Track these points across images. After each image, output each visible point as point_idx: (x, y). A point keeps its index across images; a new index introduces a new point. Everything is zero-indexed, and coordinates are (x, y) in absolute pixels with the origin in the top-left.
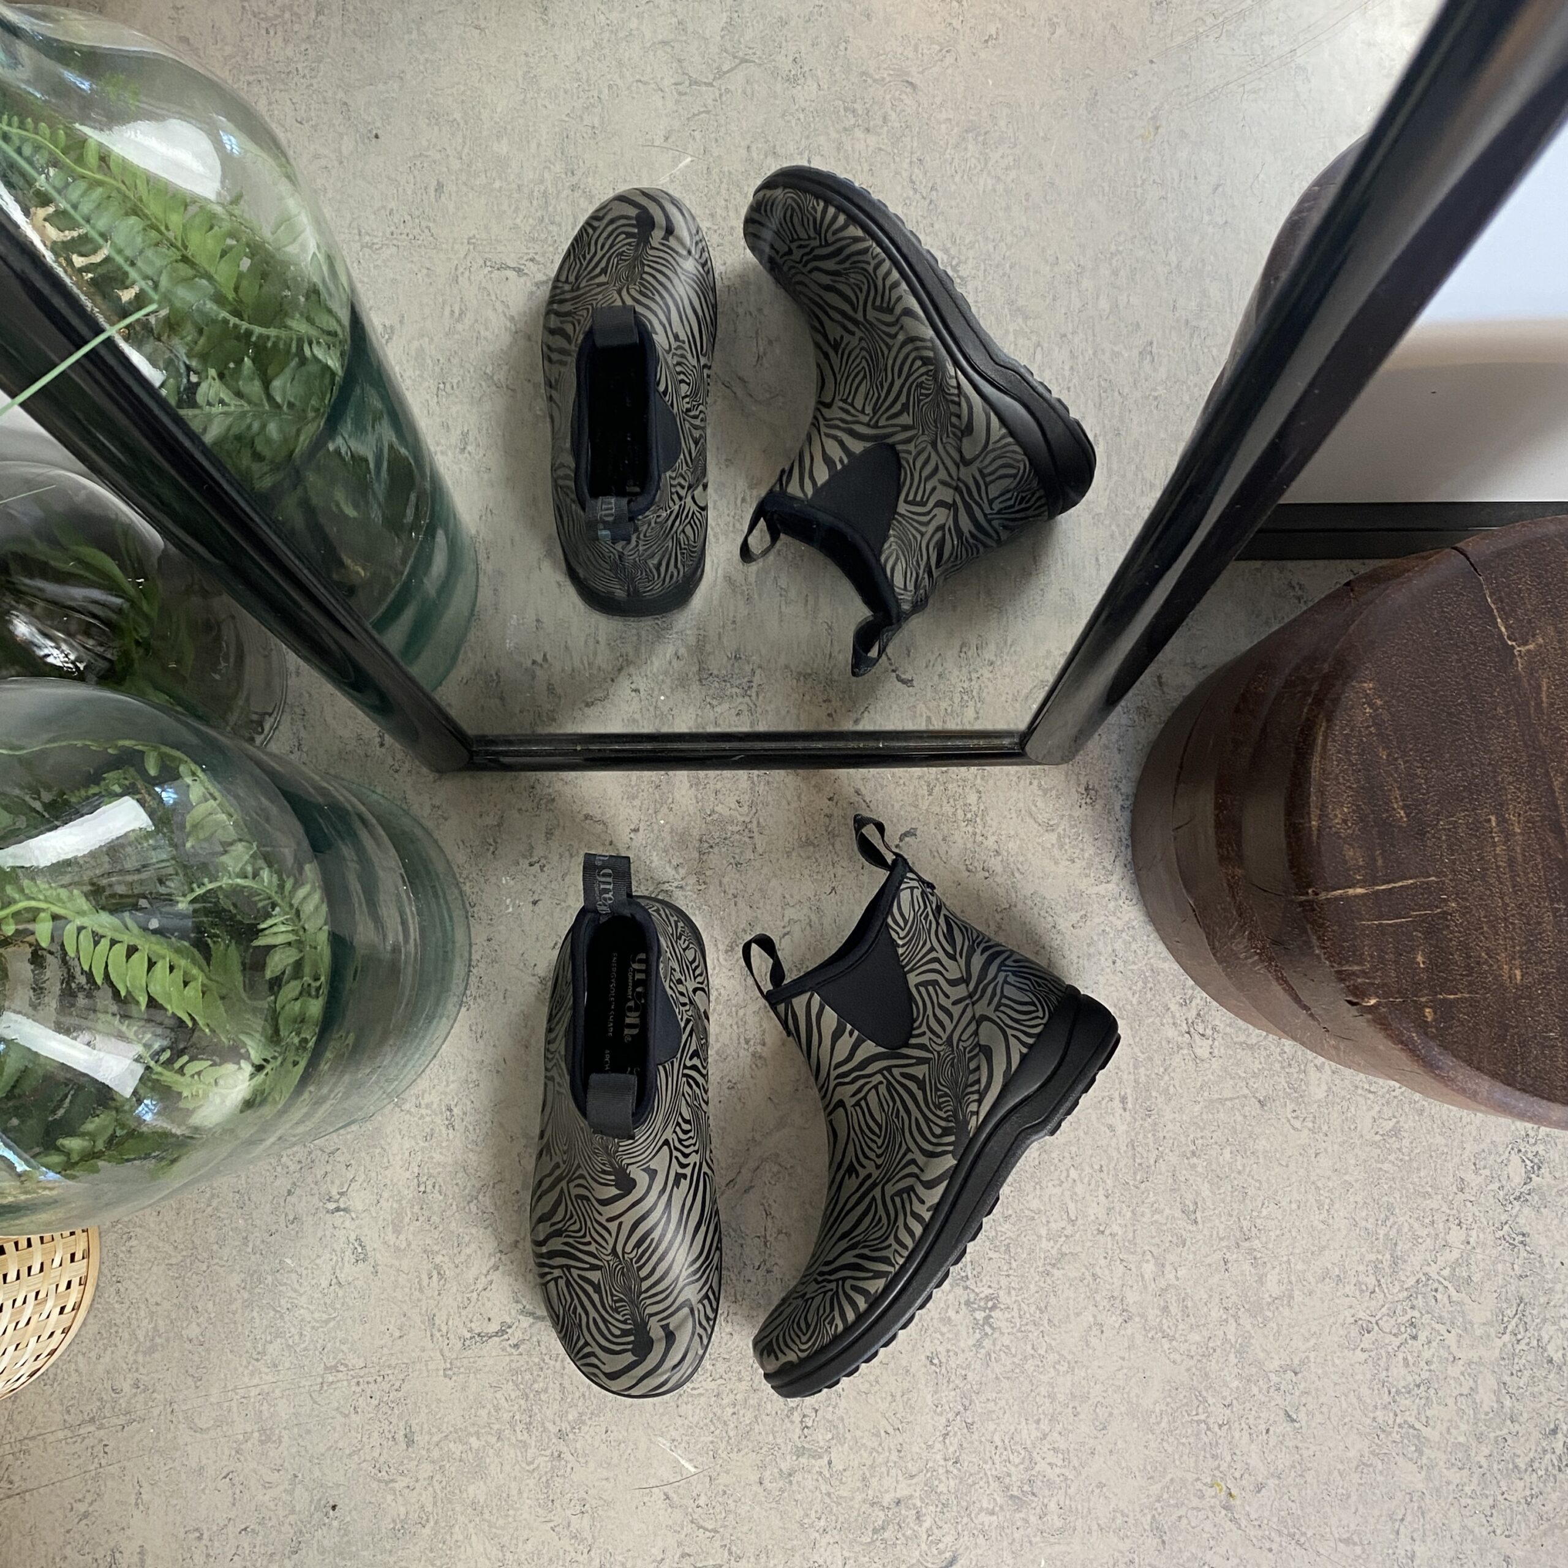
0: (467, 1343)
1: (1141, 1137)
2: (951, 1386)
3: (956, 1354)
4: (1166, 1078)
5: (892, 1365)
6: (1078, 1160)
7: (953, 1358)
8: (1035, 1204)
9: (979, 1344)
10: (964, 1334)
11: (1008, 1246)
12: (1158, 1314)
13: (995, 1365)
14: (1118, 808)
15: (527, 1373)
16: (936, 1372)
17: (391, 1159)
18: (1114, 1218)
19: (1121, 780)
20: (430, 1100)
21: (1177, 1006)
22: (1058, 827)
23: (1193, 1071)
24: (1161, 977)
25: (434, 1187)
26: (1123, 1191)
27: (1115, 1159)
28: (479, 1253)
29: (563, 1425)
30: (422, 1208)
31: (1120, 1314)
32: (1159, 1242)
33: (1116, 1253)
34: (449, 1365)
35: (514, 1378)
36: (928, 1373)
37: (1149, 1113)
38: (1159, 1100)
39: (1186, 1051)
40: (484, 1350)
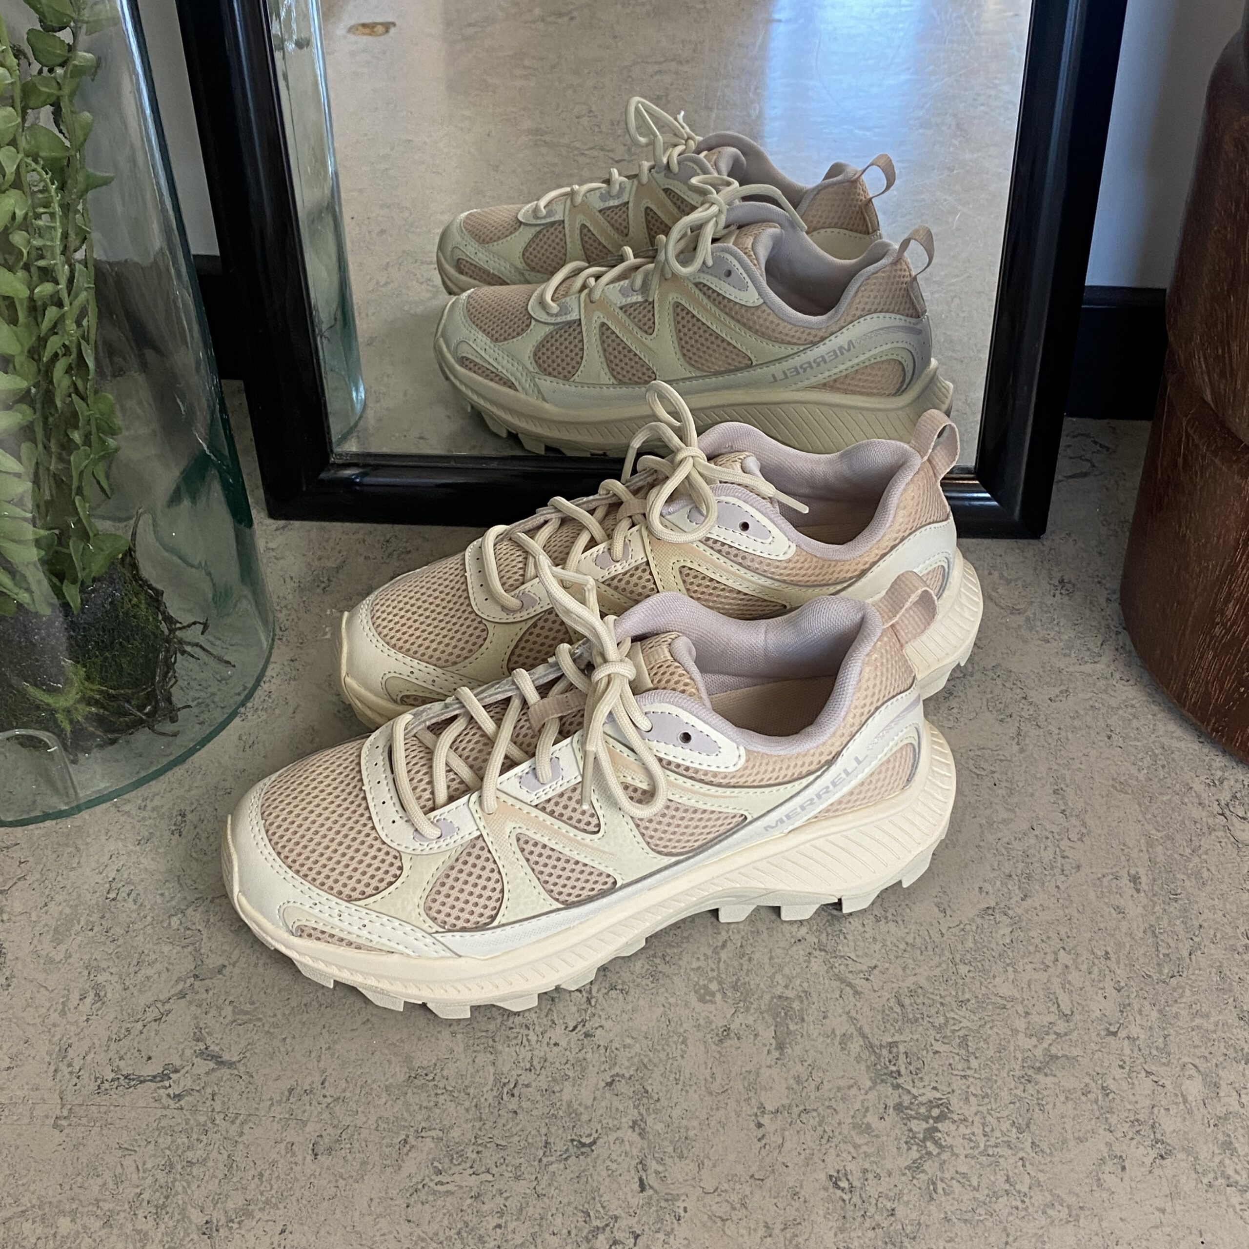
0: (107, 1085)
1: (1164, 923)
2: (868, 1223)
3: (878, 1177)
4: (1196, 860)
5: (769, 1182)
6: (1071, 944)
7: (872, 1182)
8: (1006, 990)
9: (916, 1167)
11: (964, 1039)
12: (1217, 1151)
13: (943, 1199)
14: (1102, 600)
15: (183, 1136)
16: (844, 1201)
17: (83, 860)
18: (1131, 1018)
19: (1104, 577)
20: (159, 804)
21: (1203, 786)
22: (1025, 611)
23: (1234, 855)
24: (1176, 756)
25: (129, 895)
26: (1142, 985)
27: (1128, 945)
28: (164, 975)
29: (215, 1214)
30: (103, 917)
31: (1152, 1146)
32: (1207, 1054)
33: (1138, 1062)
34: (65, 1113)
35: (160, 1140)
36: (830, 1200)
37: (1175, 896)
38: (1187, 883)
39: (1221, 834)
40: (128, 1098)
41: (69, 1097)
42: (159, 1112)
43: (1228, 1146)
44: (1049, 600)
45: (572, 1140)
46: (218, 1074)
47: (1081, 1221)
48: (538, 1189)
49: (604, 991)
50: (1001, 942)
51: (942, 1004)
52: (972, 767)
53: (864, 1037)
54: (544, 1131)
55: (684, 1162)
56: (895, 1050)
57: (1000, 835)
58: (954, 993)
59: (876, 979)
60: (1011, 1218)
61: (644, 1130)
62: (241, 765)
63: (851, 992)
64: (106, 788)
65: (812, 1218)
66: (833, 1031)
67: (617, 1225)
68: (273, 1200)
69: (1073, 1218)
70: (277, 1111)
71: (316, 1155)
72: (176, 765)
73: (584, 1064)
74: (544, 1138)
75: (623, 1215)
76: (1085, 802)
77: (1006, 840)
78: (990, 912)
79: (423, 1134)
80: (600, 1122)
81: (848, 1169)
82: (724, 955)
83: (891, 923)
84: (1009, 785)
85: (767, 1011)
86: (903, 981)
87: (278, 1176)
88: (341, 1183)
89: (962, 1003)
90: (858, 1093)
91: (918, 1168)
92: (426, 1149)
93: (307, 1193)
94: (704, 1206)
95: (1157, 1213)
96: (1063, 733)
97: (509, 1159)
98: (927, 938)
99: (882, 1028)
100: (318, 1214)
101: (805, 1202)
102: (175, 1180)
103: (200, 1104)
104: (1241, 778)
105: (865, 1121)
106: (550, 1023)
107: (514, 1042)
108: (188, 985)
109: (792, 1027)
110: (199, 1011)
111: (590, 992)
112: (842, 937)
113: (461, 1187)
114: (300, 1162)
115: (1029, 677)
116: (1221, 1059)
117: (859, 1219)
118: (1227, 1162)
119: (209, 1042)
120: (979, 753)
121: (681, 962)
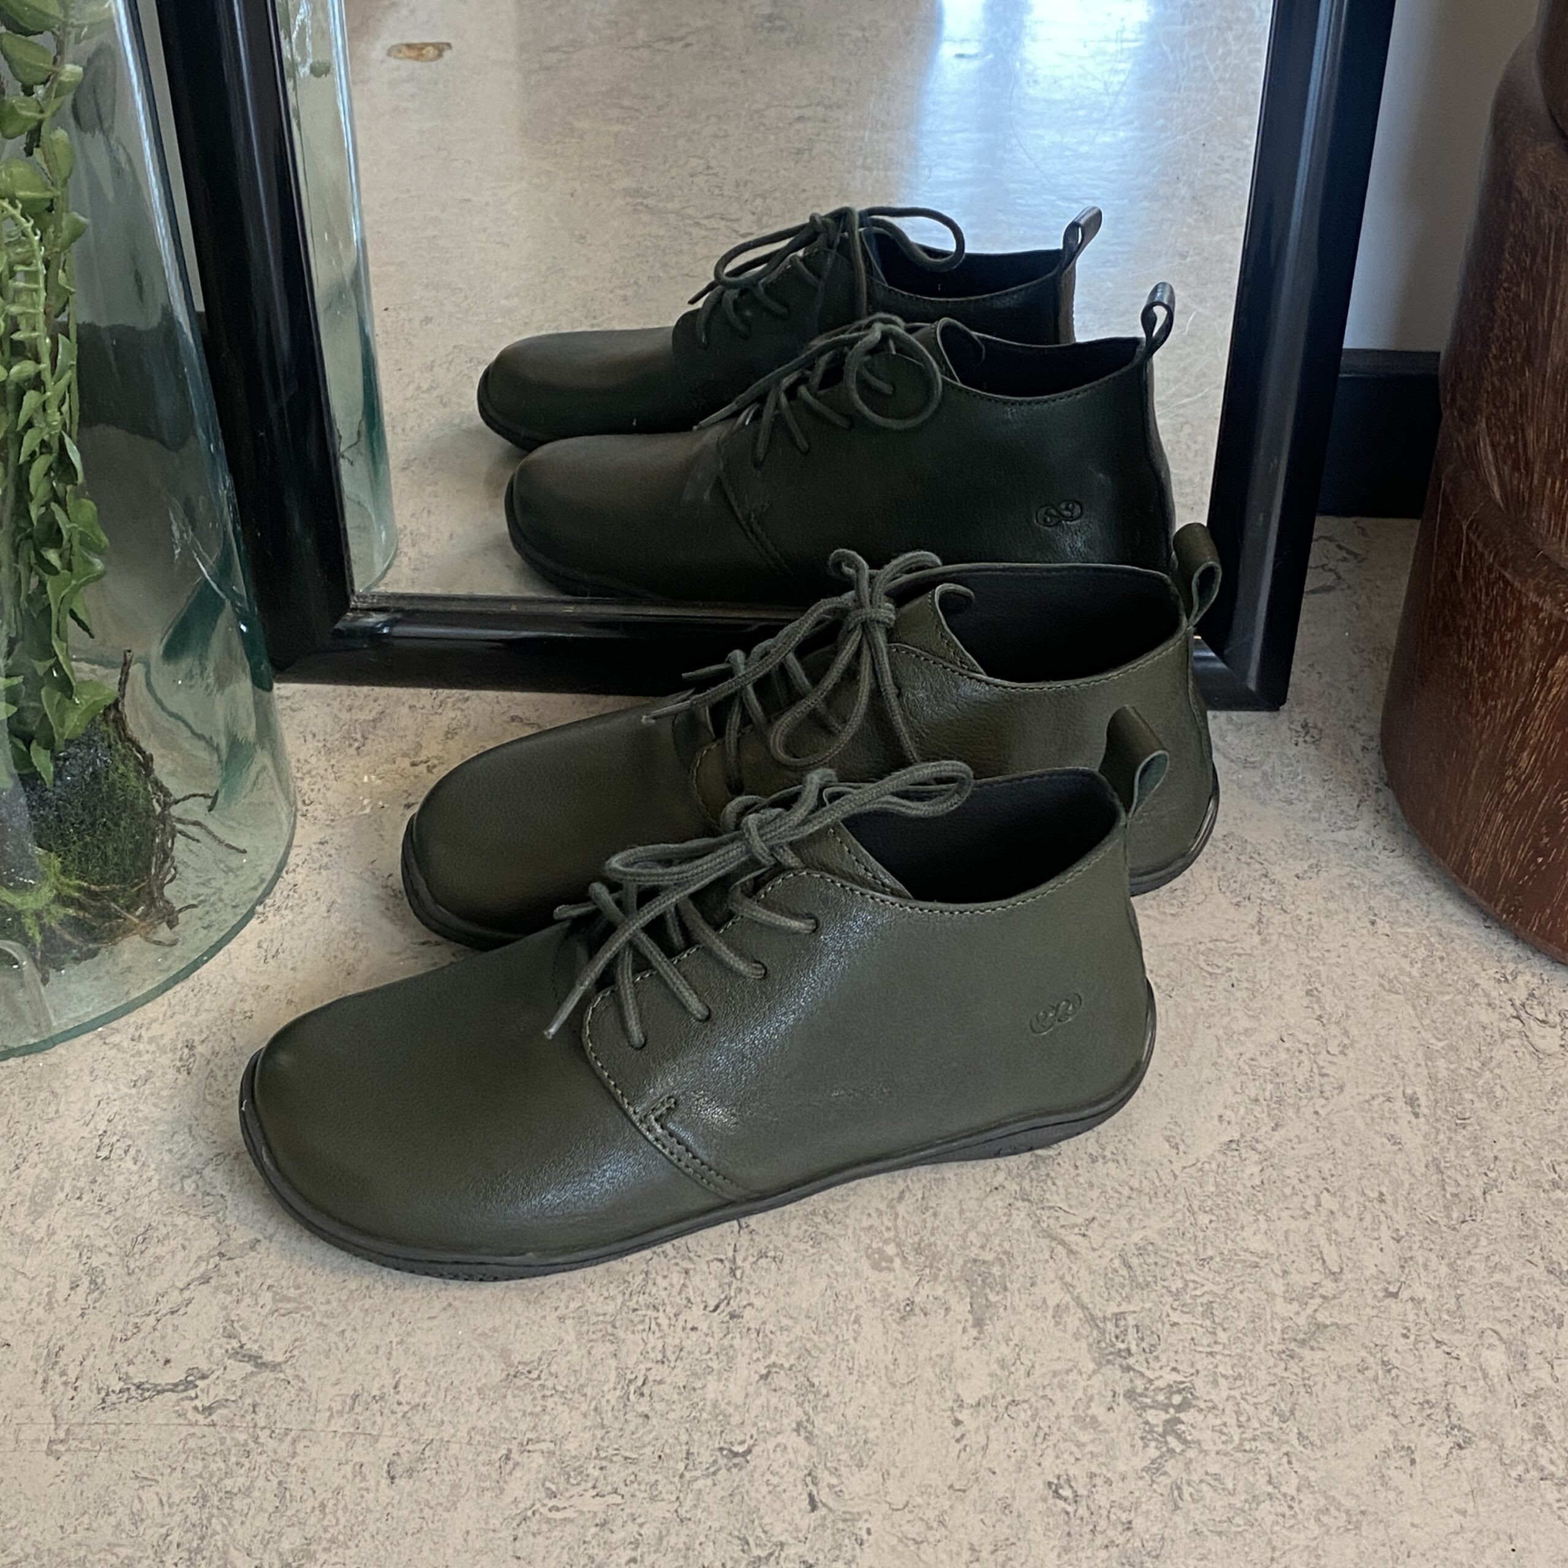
0: (113, 1398)
1: (1451, 1155)
2: (1099, 1540)
3: (1109, 1482)
4: (1487, 1075)
5: (973, 1493)
6: (1335, 1184)
7: (1101, 1489)
8: (1257, 1243)
9: (1155, 1468)
10: (1127, 1447)
11: (1209, 1306)
12: (1526, 1437)
13: (1192, 1506)
14: (1357, 749)
15: (217, 1458)
16: (1067, 1513)
17: (62, 1108)
18: (1414, 1275)
19: (1358, 720)
20: (160, 1033)
21: (1492, 982)
22: (1262, 764)
23: (1534, 1069)
24: (1458, 943)
25: (126, 1152)
26: (1427, 1234)
27: (1407, 1185)
28: (180, 1255)
29: (266, 1557)
30: (94, 1181)
31: (1448, 1434)
32: (1510, 1317)
33: (1426, 1329)
34: (62, 1435)
35: (187, 1466)
36: (1049, 1513)
37: (1462, 1122)
38: (1478, 1105)
39: (1516, 1042)
40: (142, 1413)
41: (63, 1412)
42: (185, 1431)
43: (1539, 1429)
44: (1291, 751)
45: (721, 1449)
46: (260, 1378)
47: (1364, 1527)
48: (682, 1512)
49: (751, 1259)
50: (1248, 1184)
51: (1178, 1263)
52: (1203, 965)
53: (1084, 1307)
54: (684, 1438)
55: (864, 1472)
56: (1122, 1323)
57: (1242, 1049)
58: (1193, 1249)
59: (1096, 1235)
60: (1277, 1528)
61: (811, 1433)
62: (263, 981)
63: (1064, 1252)
64: (87, 1014)
65: (1029, 1536)
66: (1044, 1301)
67: (783, 1554)
68: (341, 1537)
69: (1353, 1526)
70: (337, 1424)
71: (393, 1478)
72: (176, 983)
73: (731, 1353)
74: (685, 1447)
75: (791, 1541)
76: (1347, 1007)
77: (1248, 1055)
78: (1234, 1146)
79: (529, 1447)
80: (755, 1424)
81: (1071, 1474)
82: (901, 1209)
83: (1110, 1164)
84: (1250, 986)
85: (958, 1279)
86: (1129, 1236)
87: (346, 1506)
88: (427, 1512)
89: (1204, 1262)
90: (1079, 1378)
91: (1158, 1469)
92: (534, 1466)
93: (384, 1527)
94: (893, 1526)
95: (1457, 1517)
96: (1315, 919)
97: (641, 1475)
98: (1156, 1181)
99: (1106, 1295)
100: (399, 1553)
101: (1019, 1516)
102: (211, 1516)
103: (237, 1418)
104: (1538, 971)
105: (1090, 1412)
106: (684, 1302)
107: (640, 1327)
108: (211, 1266)
109: (992, 1297)
110: (229, 1299)
111: (734, 1261)
112: (1049, 1182)
113: (582, 1513)
114: (373, 1488)
115: (1269, 848)
116: (1528, 1323)
117: (1088, 1536)
118: (1540, 1450)
119: (244, 1340)
120: (1211, 946)
121: (848, 1221)
